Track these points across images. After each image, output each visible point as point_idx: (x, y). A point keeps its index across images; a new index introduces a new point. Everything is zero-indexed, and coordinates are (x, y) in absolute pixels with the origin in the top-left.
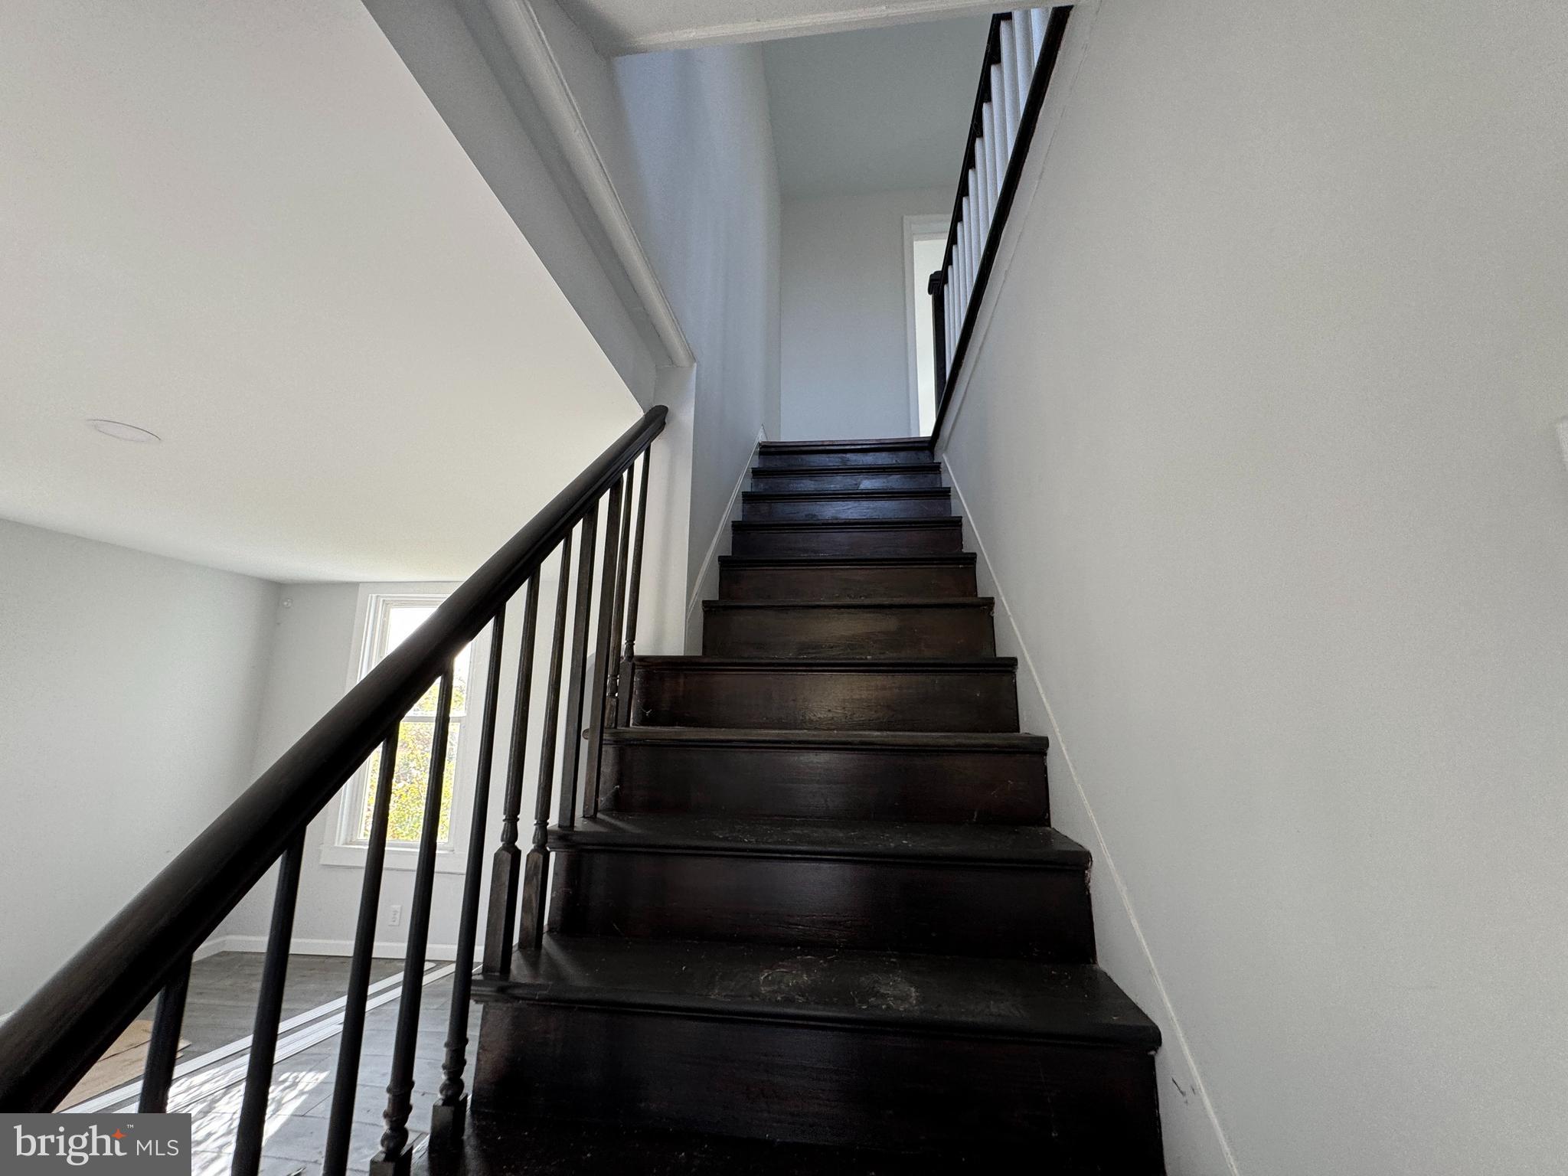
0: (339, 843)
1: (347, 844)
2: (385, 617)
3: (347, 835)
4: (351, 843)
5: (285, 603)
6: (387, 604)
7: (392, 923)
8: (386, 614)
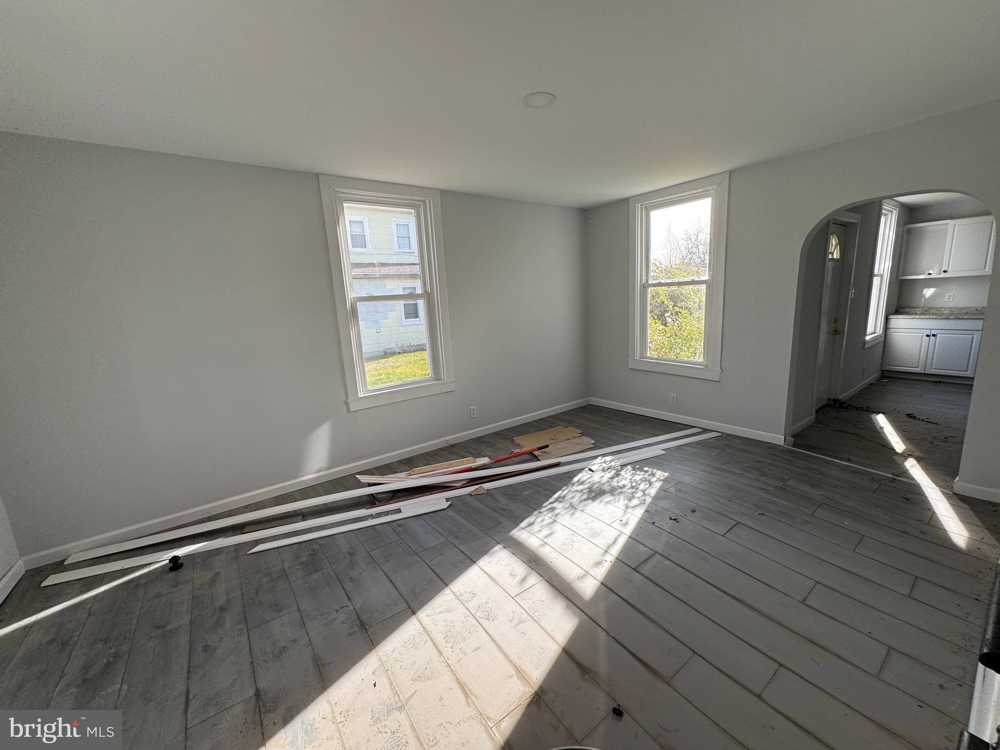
0: (637, 358)
1: (640, 358)
2: (647, 218)
3: (640, 354)
4: (643, 358)
5: (590, 221)
6: (647, 209)
7: (672, 404)
8: (648, 216)
